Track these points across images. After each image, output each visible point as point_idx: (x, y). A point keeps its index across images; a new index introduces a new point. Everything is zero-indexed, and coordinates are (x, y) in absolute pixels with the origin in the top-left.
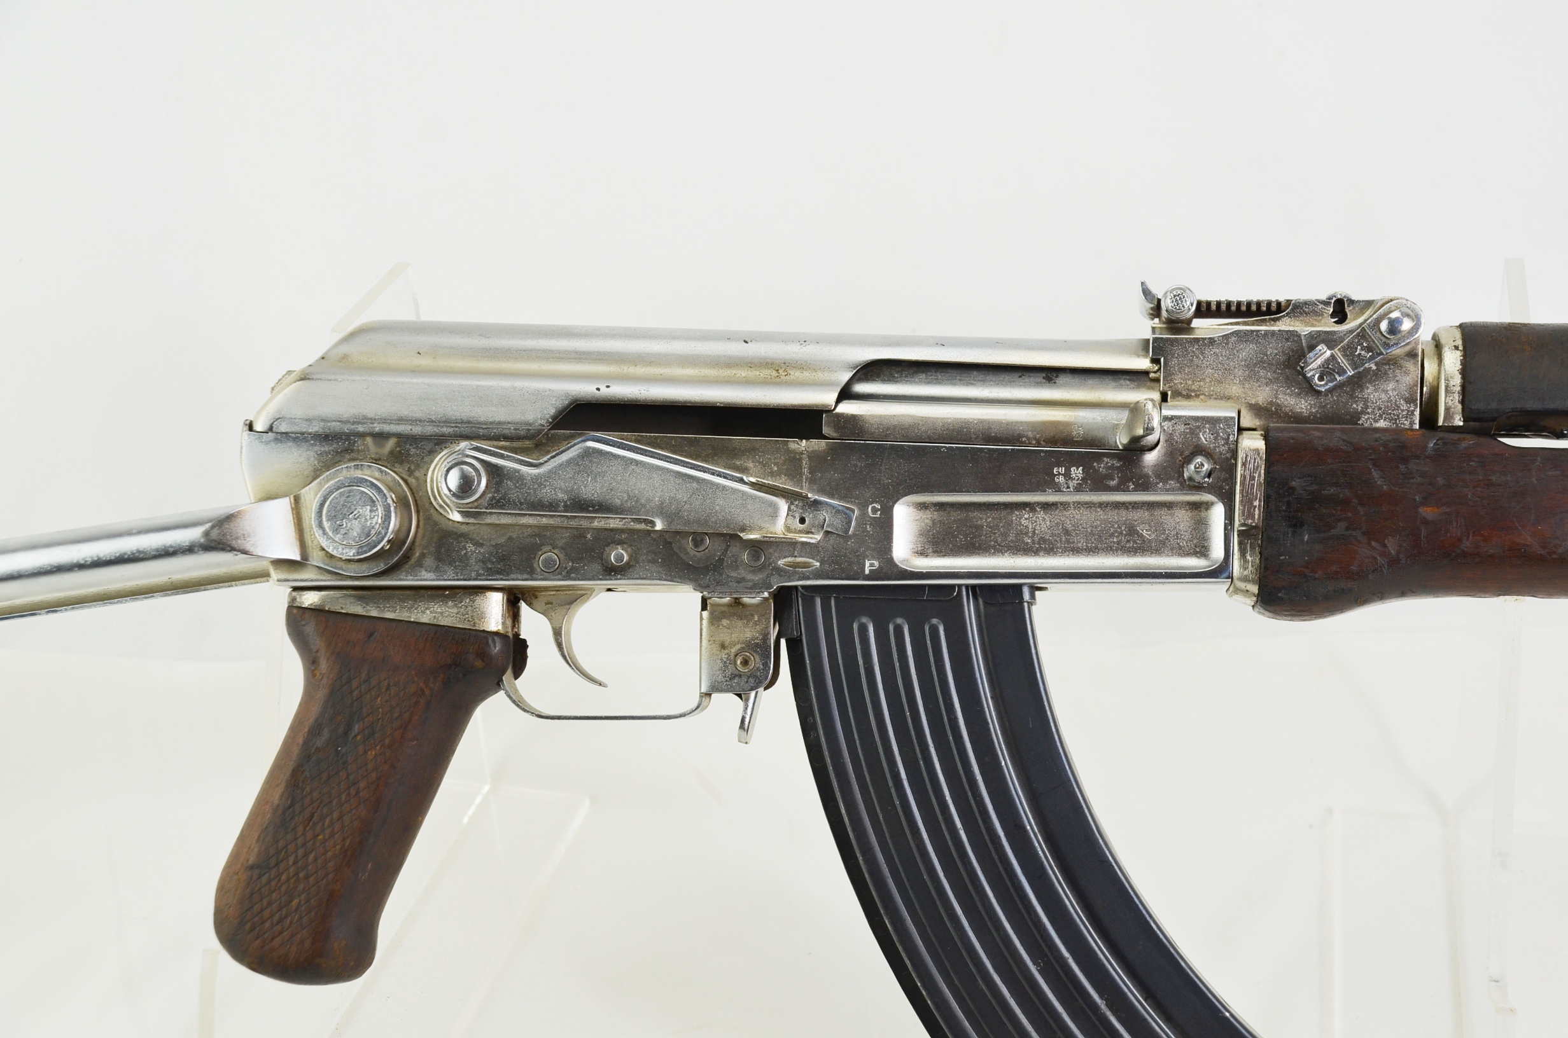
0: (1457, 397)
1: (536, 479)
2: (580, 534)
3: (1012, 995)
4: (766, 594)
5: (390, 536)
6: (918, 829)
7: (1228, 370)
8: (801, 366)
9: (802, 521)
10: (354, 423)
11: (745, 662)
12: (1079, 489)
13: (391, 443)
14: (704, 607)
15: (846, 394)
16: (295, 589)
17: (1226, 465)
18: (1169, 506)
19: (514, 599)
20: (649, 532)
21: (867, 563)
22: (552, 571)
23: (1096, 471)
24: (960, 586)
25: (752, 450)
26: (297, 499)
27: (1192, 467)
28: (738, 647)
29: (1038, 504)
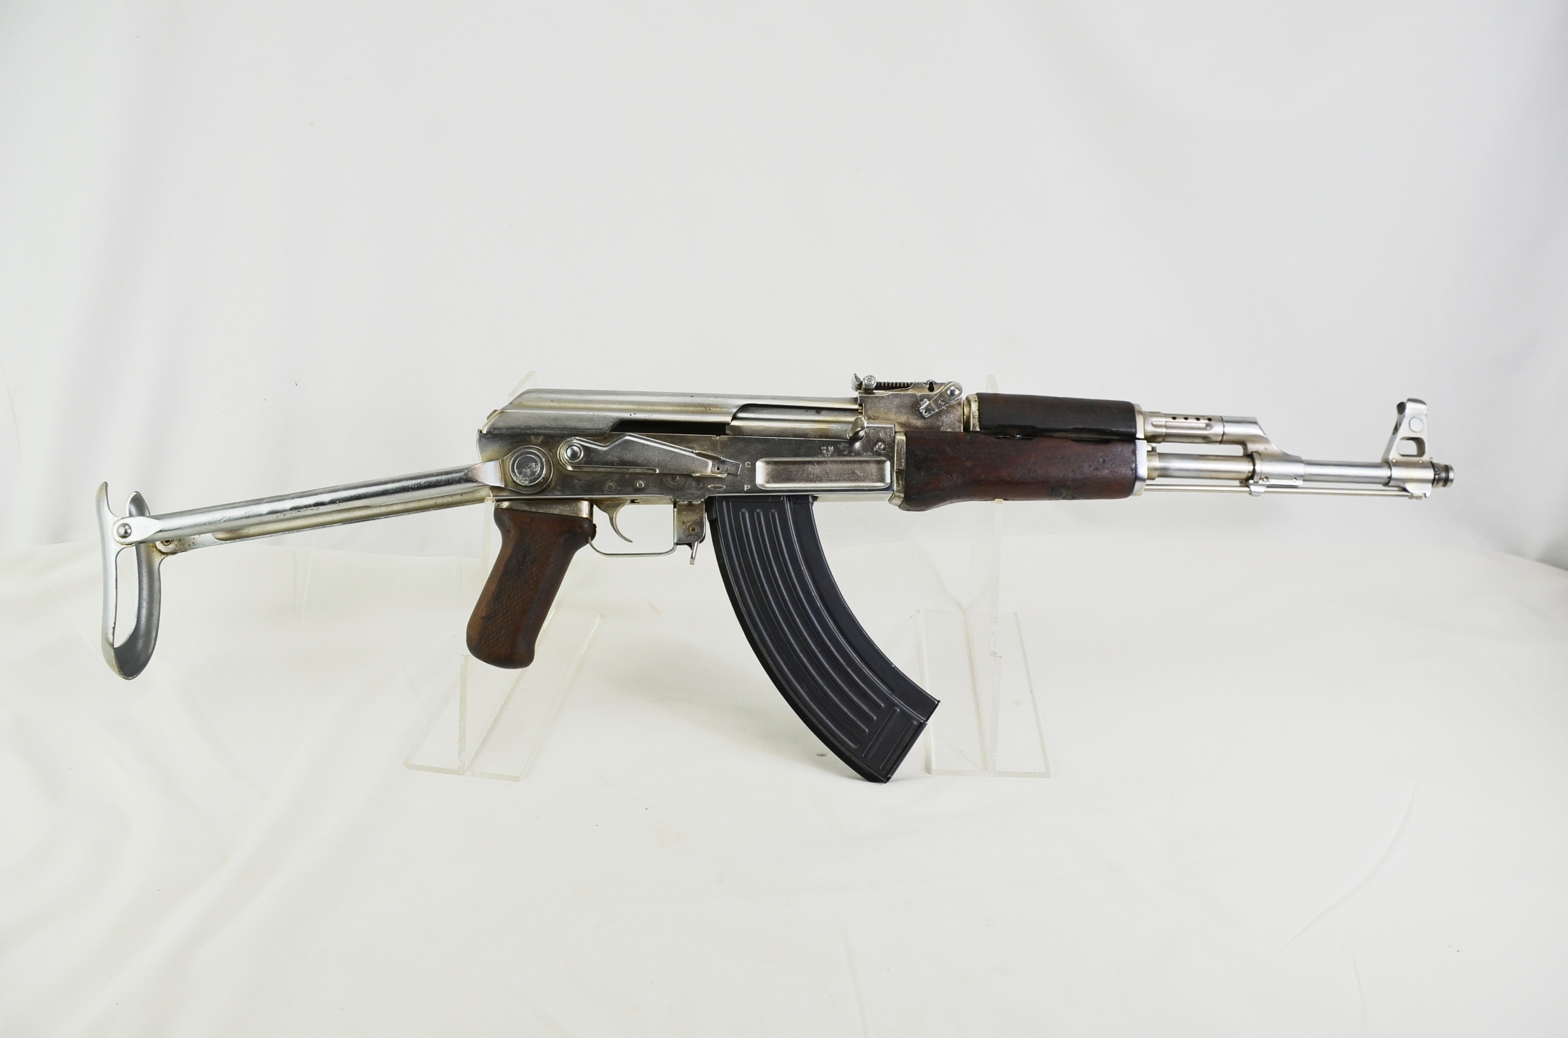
0: (977, 420)
1: (606, 451)
2: (624, 474)
3: (808, 662)
4: (703, 500)
5: (543, 476)
6: (768, 596)
7: (890, 409)
8: (716, 406)
9: (718, 469)
10: (526, 429)
11: (693, 530)
12: (832, 456)
13: (541, 438)
14: (675, 507)
15: (735, 418)
16: (498, 501)
17: (890, 445)
18: (867, 462)
19: (592, 503)
20: (653, 474)
21: (746, 486)
22: (611, 492)
23: (839, 448)
24: (783, 496)
25: (696, 440)
26: (503, 461)
27: (877, 446)
28: (690, 523)
29: (815, 461)
